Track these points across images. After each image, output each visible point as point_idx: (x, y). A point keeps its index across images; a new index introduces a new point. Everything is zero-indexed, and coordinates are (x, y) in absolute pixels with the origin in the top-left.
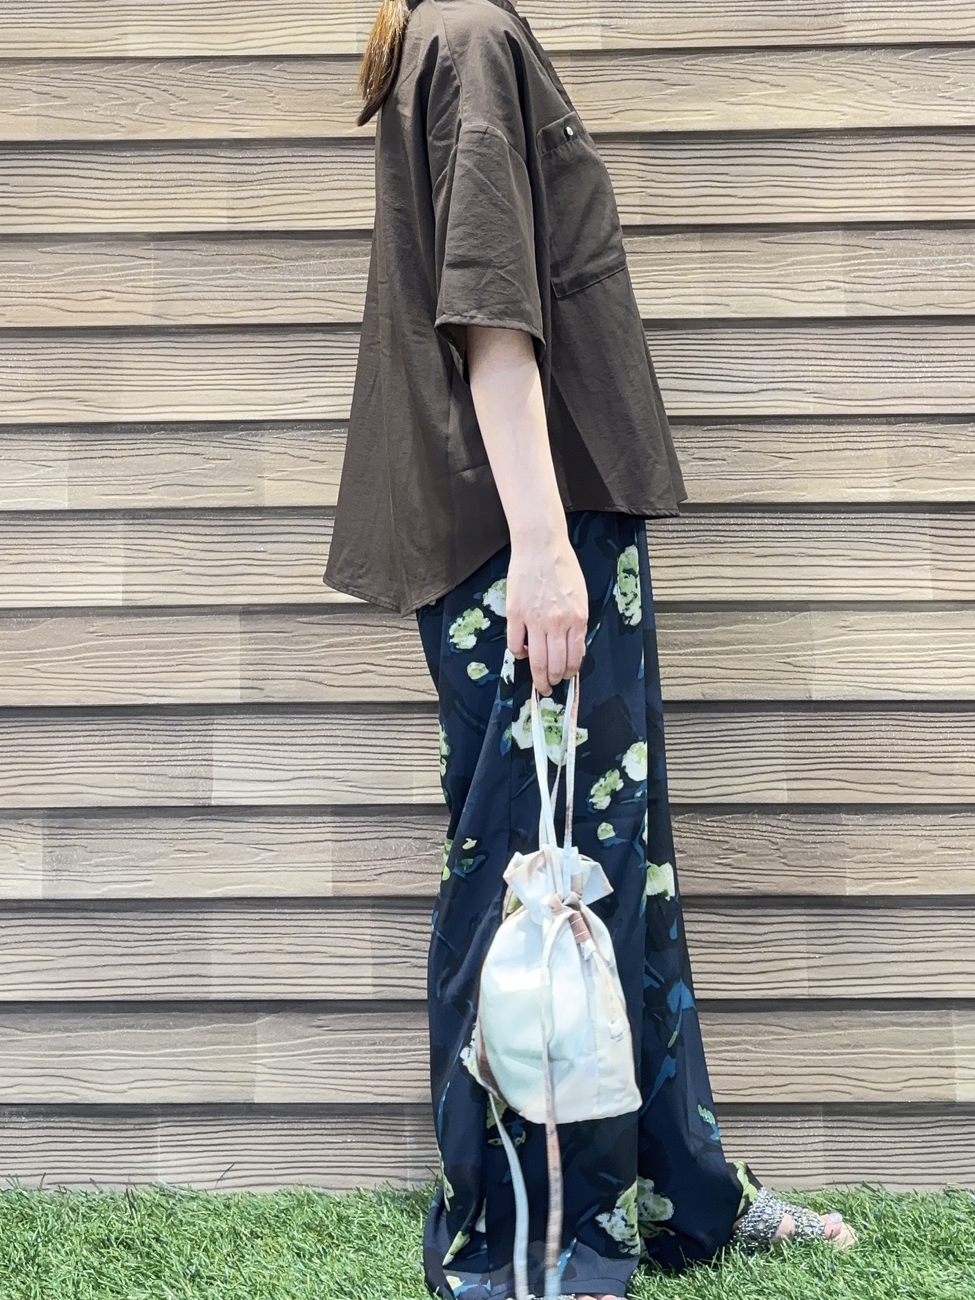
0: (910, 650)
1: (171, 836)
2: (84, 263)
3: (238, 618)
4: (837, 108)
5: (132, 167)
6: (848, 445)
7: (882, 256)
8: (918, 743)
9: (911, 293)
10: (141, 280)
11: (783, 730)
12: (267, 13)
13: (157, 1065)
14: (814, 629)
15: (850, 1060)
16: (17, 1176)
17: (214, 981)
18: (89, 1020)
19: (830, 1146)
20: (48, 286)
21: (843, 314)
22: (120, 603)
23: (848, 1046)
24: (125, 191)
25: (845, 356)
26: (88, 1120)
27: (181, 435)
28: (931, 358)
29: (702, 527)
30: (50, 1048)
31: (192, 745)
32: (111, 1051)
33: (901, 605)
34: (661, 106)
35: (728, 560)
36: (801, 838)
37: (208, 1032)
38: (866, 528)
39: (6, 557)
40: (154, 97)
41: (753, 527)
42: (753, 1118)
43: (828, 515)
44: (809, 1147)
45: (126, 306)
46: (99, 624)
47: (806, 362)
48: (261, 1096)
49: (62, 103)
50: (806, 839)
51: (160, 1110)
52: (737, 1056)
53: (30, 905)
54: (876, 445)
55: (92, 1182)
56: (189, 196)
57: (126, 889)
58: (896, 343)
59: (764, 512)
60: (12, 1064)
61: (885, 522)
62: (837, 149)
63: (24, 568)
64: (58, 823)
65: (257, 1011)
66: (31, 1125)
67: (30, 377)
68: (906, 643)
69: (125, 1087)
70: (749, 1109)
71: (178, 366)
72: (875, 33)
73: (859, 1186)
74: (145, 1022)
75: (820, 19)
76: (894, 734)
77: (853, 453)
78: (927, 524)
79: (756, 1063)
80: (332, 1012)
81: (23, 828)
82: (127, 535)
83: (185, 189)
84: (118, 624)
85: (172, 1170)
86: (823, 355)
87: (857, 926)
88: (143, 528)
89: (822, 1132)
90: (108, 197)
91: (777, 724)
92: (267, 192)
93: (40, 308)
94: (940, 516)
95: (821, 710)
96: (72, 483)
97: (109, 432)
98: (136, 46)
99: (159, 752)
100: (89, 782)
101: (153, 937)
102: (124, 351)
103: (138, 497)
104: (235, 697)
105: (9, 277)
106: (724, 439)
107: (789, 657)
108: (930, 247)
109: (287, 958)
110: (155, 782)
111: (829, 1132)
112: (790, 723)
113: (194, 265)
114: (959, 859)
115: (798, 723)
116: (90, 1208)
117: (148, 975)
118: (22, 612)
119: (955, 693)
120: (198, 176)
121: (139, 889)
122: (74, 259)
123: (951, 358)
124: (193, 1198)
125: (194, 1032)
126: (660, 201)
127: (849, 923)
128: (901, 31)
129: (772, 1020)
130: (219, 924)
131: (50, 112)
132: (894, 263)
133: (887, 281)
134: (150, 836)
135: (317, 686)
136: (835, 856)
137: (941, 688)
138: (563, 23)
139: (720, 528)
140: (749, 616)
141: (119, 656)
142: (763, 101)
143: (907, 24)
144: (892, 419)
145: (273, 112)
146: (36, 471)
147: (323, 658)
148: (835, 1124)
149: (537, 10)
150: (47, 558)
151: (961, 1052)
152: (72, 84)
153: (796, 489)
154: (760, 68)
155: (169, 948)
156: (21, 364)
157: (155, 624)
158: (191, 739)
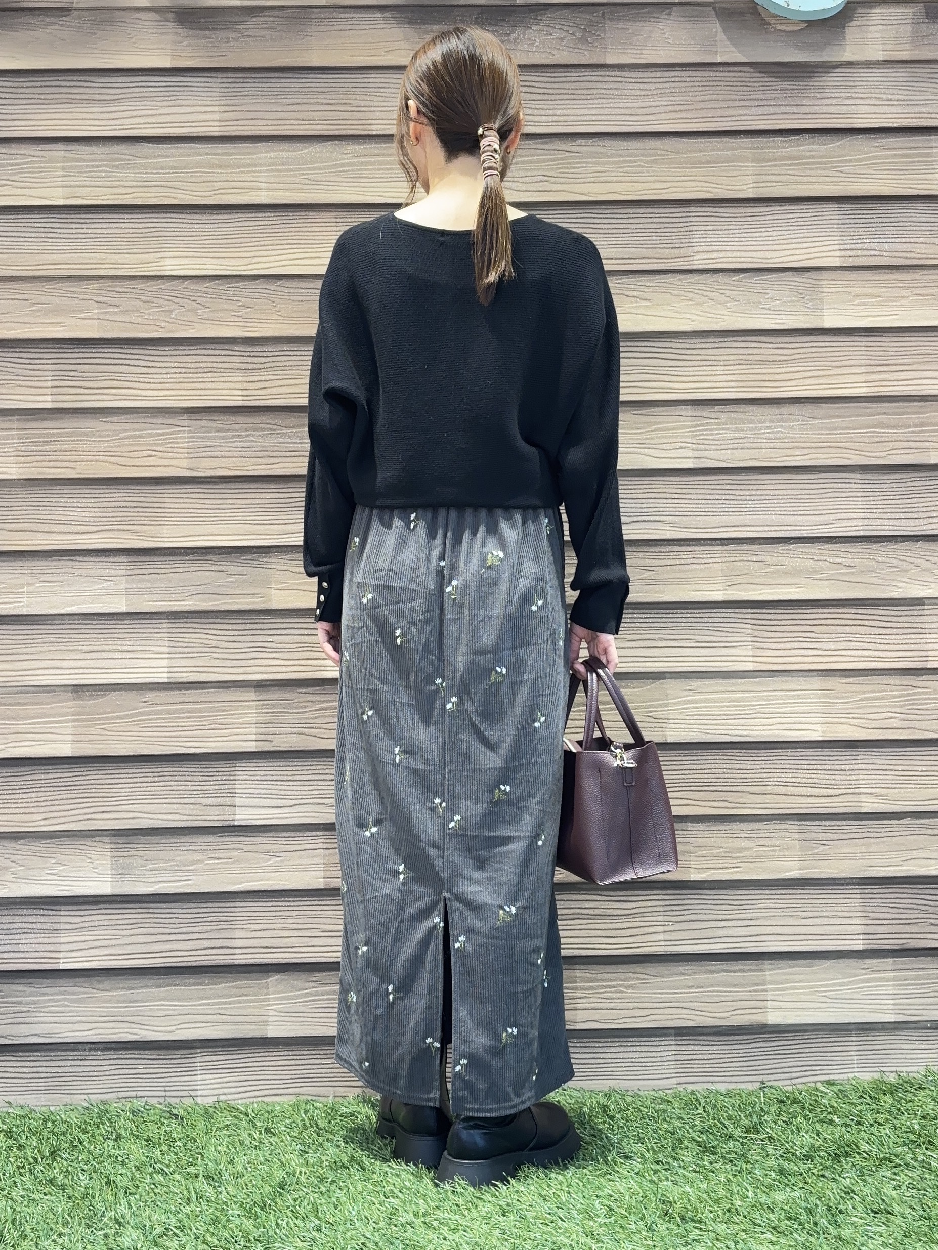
0: (735, 707)
1: (204, 848)
2: (134, 430)
3: (253, 690)
4: (688, 316)
5: (171, 358)
6: (694, 561)
7: (718, 424)
8: (741, 772)
9: (739, 451)
10: (178, 443)
12: (269, 243)
13: (197, 1012)
14: (669, 692)
15: (692, 997)
16: (94, 1094)
17: (237, 951)
18: (146, 981)
19: (679, 1057)
20: (108, 447)
21: (689, 464)
22: (166, 680)
23: (692, 987)
24: (165, 376)
25: (692, 496)
26: (147, 1052)
27: (209, 557)
28: (753, 498)
30: (119, 1002)
31: (220, 782)
32: (163, 1003)
33: (731, 674)
37: (233, 987)
38: (706, 620)
39: (80, 648)
40: (186, 305)
42: (625, 1039)
43: (679, 611)
44: (664, 1059)
45: (166, 462)
46: (150, 696)
47: (665, 501)
48: (272, 1032)
49: (116, 309)
51: (199, 1044)
52: (614, 995)
53: (102, 899)
54: (714, 560)
56: (213, 380)
57: (172, 887)
58: (728, 487)
59: (634, 609)
60: (90, 1014)
61: (719, 615)
62: (688, 346)
63: (94, 655)
64: (121, 840)
65: (269, 972)
66: (105, 1057)
67: (94, 514)
68: (734, 701)
69: (173, 1028)
70: (621, 1033)
71: (207, 506)
72: (715, 261)
74: (187, 981)
75: (676, 251)
76: (725, 766)
77: (697, 566)
78: (749, 616)
79: (627, 1001)
80: (324, 971)
81: (96, 844)
82: (171, 630)
83: (210, 375)
84: (163, 696)
85: (209, 1086)
86: (676, 496)
87: (699, 902)
88: (182, 625)
89: (674, 1048)
90: (152, 381)
92: (271, 377)
93: (102, 464)
94: (759, 611)
95: (675, 749)
96: (129, 593)
97: (155, 555)
98: (171, 267)
99: (196, 788)
100: (145, 810)
101: (193, 920)
102: (165, 495)
103: (178, 603)
104: (251, 747)
105: (78, 440)
107: (651, 712)
108: (753, 418)
109: (291, 933)
110: (194, 809)
111: (679, 1048)
113: (218, 431)
114: (771, 853)
117: (189, 948)
118: (94, 688)
119: (768, 736)
120: (220, 365)
121: (182, 886)
122: (127, 426)
123: (767, 497)
125: (224, 988)
127: (692, 901)
128: (734, 260)
129: (638, 969)
130: (242, 910)
131: (107, 317)
132: (727, 429)
133: (722, 442)
134: (190, 848)
135: (312, 738)
136: (683, 853)
137: (758, 733)
140: (623, 683)
141: (165, 719)
142: (633, 310)
143: (738, 254)
144: (725, 542)
145: (275, 317)
146: (101, 584)
147: (316, 718)
148: (683, 1042)
150: (111, 648)
151: (772, 990)
152: (124, 295)
153: (656, 592)
154: (632, 286)
155: (205, 928)
156: (89, 505)
157: (192, 695)
158: (219, 778)
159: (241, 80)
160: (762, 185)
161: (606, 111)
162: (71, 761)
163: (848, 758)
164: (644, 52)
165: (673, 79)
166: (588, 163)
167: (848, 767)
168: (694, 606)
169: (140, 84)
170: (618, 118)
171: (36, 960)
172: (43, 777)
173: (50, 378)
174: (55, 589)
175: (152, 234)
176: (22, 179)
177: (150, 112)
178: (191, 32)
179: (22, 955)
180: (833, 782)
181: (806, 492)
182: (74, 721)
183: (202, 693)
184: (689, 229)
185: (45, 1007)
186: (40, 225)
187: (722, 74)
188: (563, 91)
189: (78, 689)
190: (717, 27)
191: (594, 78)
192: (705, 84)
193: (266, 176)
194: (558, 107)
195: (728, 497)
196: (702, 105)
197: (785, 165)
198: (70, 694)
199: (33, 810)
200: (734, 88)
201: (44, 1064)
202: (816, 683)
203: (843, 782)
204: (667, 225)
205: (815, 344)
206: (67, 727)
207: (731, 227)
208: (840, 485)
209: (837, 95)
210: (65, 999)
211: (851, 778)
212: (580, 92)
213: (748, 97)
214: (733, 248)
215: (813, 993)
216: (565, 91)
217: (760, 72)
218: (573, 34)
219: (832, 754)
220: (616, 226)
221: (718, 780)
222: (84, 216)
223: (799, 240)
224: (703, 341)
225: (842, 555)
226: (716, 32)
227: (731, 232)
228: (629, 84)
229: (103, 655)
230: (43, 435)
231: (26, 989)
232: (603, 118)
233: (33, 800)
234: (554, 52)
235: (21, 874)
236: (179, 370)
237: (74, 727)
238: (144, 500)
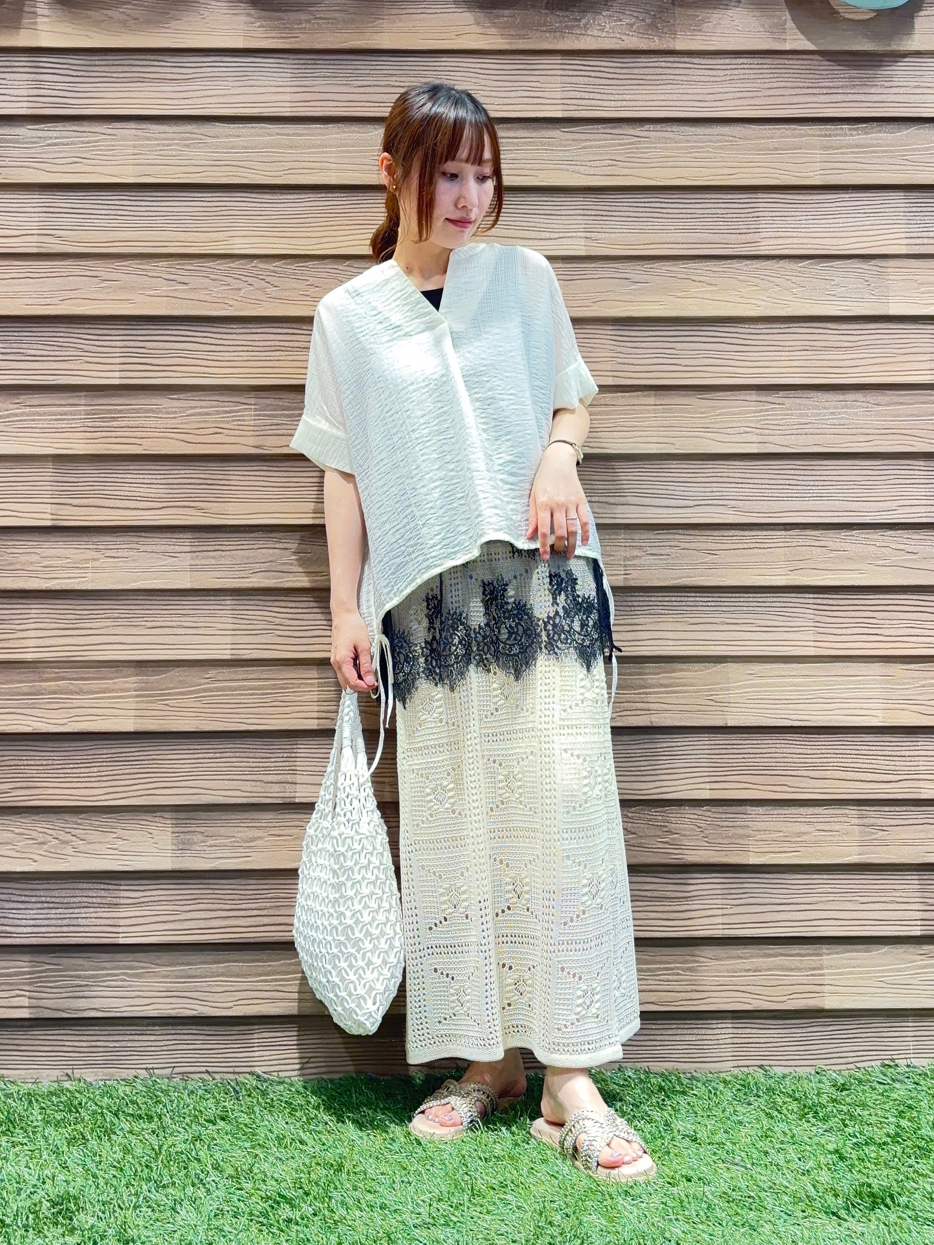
0: (795, 691)
1: (265, 825)
2: (202, 407)
3: (316, 667)
4: (754, 302)
5: (239, 336)
7: (784, 409)
8: (803, 756)
9: (804, 436)
10: (244, 420)
11: (707, 747)
12: (340, 223)
13: (255, 988)
14: (730, 675)
15: (750, 980)
16: (153, 1069)
18: (204, 957)
19: (736, 1041)
20: (174, 424)
21: (755, 451)
22: (229, 657)
23: (750, 970)
24: (232, 354)
25: (756, 481)
26: (204, 1028)
27: (274, 535)
28: (816, 483)
29: (652, 603)
30: (177, 977)
31: (282, 760)
32: (222, 979)
33: (793, 659)
34: (627, 298)
35: (669, 627)
36: (718, 823)
38: (768, 604)
39: (143, 623)
40: (254, 284)
41: (688, 603)
42: (682, 1022)
43: (742, 595)
44: (721, 1042)
45: (233, 440)
46: (212, 672)
47: (728, 485)
49: (185, 287)
50: (721, 824)
51: (257, 1020)
52: (671, 978)
53: (162, 874)
54: (777, 545)
55: (207, 1072)
56: (279, 358)
57: (232, 864)
58: (792, 472)
59: (696, 592)
60: (149, 989)
61: (781, 600)
62: (753, 331)
63: (157, 631)
64: (181, 815)
66: (162, 1032)
68: (795, 686)
69: (231, 1004)
70: (679, 1015)
71: (273, 484)
72: (781, 247)
73: (756, 1068)
74: (246, 957)
75: (742, 235)
76: (785, 750)
77: (760, 551)
78: (811, 601)
79: (685, 983)
81: (157, 819)
82: (234, 607)
83: (277, 353)
84: (226, 672)
85: (266, 1063)
86: (741, 480)
87: (758, 886)
88: (246, 602)
89: (731, 1031)
90: (219, 358)
91: (703, 742)
93: (169, 441)
94: (821, 596)
95: (736, 733)
96: (193, 569)
97: (220, 532)
98: (240, 246)
99: (257, 765)
101: (252, 897)
102: (231, 473)
103: (242, 580)
104: (313, 724)
105: (145, 417)
106: (669, 540)
107: (712, 695)
108: (817, 404)
110: (255, 786)
111: (735, 1031)
112: (712, 742)
113: (283, 410)
114: (830, 838)
115: (718, 742)
116: (206, 1090)
119: (829, 721)
120: (287, 344)
121: (241, 863)
122: (193, 404)
123: (830, 483)
124: (281, 1083)
125: (282, 965)
126: (626, 368)
127: (751, 883)
128: (800, 246)
129: (697, 952)
131: (177, 294)
132: (792, 415)
133: (786, 428)
134: (251, 825)
136: (742, 837)
138: (557, 235)
139: (665, 603)
140: (684, 666)
141: (227, 696)
142: (700, 295)
143: (805, 241)
144: (788, 527)
146: (165, 560)
148: (740, 1025)
149: (538, 225)
150: (174, 624)
151: (829, 974)
152: (192, 273)
153: (719, 576)
154: (699, 271)
155: (264, 904)
156: (155, 481)
157: (254, 672)
158: (281, 755)
159: (313, 62)
160: (829, 172)
161: (675, 97)
162: (133, 736)
163: (908, 744)
164: (713, 38)
165: (742, 66)
166: (655, 148)
167: (908, 753)
168: (757, 590)
169: (212, 64)
170: (687, 104)
171: (96, 935)
172: (105, 751)
173: (118, 355)
174: (120, 564)
175: (222, 213)
176: (92, 157)
177: (222, 92)
178: (264, 13)
179: (82, 929)
180: (893, 768)
181: (869, 478)
182: (137, 696)
183: (264, 670)
184: (756, 214)
185: (104, 981)
186: (110, 202)
187: (791, 62)
188: (631, 76)
189: (142, 665)
190: (787, 15)
191: (663, 64)
192: (774, 71)
193: (335, 157)
194: (627, 92)
195: (791, 482)
196: (771, 92)
197: (853, 152)
198: (133, 669)
199: (94, 785)
200: (802, 76)
201: (102, 1038)
202: (877, 668)
203: (903, 768)
204: (734, 211)
205: (880, 331)
206: (130, 702)
207: (798, 214)
208: (903, 472)
209: (905, 84)
210: (123, 974)
211: (911, 764)
212: (649, 77)
213: (816, 85)
214: (800, 234)
215: (870, 978)
216: (634, 77)
217: (829, 60)
218: (643, 20)
219: (892, 739)
220: (684, 211)
221: (779, 764)
222: (154, 194)
223: (866, 228)
224: (768, 326)
225: (905, 541)
226: (786, 20)
227: (798, 218)
228: (698, 70)
229: (167, 631)
230: (109, 411)
231: (85, 963)
232: (672, 103)
233: (95, 774)
234: (624, 37)
235: (81, 848)
236: (247, 348)
237: (137, 702)
238: (211, 476)
